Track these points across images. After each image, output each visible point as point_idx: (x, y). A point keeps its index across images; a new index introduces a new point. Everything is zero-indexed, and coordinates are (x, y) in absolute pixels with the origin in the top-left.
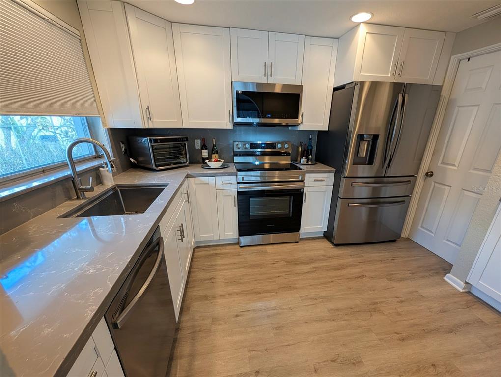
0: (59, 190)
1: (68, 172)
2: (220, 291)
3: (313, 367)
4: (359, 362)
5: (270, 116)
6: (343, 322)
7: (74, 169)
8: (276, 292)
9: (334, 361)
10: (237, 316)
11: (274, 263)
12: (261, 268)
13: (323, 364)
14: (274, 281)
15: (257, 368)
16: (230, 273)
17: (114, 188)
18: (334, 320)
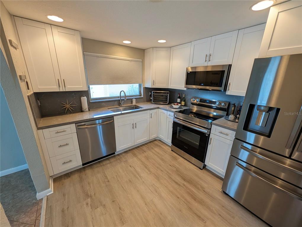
0: (116, 103)
1: (119, 99)
2: (140, 157)
3: (115, 200)
4: (123, 223)
5: (203, 84)
6: (147, 210)
7: (120, 98)
8: (150, 174)
9: (120, 209)
10: (130, 166)
11: (171, 166)
12: (163, 162)
13: (117, 203)
14: (157, 170)
15: (110, 180)
16: (151, 155)
17: (134, 105)
18: (146, 204)
